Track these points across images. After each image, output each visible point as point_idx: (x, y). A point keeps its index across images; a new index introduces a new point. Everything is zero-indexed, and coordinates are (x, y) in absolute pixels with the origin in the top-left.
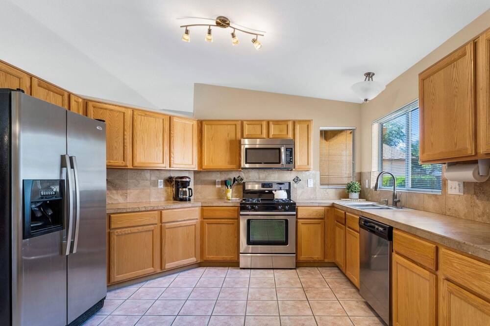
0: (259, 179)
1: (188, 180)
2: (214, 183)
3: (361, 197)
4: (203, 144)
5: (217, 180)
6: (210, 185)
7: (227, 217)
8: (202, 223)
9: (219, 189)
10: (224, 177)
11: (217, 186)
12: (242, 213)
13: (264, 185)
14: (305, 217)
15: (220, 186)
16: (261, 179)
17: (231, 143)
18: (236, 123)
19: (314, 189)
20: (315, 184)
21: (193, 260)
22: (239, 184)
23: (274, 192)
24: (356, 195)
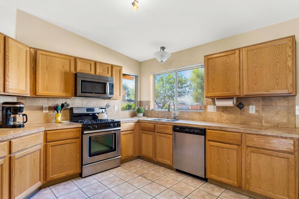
0: (82, 104)
1: (22, 106)
2: (42, 109)
3: (144, 115)
4: (37, 72)
5: (44, 106)
6: (37, 110)
7: (71, 137)
8: (46, 147)
9: (47, 114)
10: (52, 103)
11: (44, 111)
12: (85, 132)
13: (88, 110)
14: (124, 130)
15: (47, 111)
16: (84, 105)
17: (65, 75)
18: (71, 58)
19: (118, 111)
20: (118, 109)
21: (39, 184)
22: (66, 109)
23: (96, 114)
24: (141, 114)
